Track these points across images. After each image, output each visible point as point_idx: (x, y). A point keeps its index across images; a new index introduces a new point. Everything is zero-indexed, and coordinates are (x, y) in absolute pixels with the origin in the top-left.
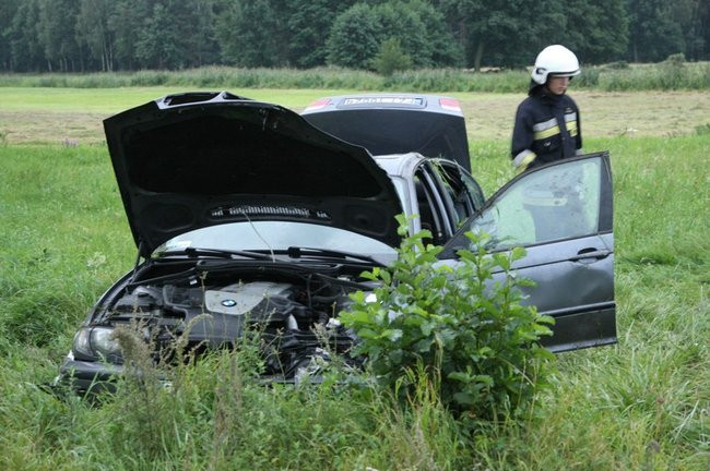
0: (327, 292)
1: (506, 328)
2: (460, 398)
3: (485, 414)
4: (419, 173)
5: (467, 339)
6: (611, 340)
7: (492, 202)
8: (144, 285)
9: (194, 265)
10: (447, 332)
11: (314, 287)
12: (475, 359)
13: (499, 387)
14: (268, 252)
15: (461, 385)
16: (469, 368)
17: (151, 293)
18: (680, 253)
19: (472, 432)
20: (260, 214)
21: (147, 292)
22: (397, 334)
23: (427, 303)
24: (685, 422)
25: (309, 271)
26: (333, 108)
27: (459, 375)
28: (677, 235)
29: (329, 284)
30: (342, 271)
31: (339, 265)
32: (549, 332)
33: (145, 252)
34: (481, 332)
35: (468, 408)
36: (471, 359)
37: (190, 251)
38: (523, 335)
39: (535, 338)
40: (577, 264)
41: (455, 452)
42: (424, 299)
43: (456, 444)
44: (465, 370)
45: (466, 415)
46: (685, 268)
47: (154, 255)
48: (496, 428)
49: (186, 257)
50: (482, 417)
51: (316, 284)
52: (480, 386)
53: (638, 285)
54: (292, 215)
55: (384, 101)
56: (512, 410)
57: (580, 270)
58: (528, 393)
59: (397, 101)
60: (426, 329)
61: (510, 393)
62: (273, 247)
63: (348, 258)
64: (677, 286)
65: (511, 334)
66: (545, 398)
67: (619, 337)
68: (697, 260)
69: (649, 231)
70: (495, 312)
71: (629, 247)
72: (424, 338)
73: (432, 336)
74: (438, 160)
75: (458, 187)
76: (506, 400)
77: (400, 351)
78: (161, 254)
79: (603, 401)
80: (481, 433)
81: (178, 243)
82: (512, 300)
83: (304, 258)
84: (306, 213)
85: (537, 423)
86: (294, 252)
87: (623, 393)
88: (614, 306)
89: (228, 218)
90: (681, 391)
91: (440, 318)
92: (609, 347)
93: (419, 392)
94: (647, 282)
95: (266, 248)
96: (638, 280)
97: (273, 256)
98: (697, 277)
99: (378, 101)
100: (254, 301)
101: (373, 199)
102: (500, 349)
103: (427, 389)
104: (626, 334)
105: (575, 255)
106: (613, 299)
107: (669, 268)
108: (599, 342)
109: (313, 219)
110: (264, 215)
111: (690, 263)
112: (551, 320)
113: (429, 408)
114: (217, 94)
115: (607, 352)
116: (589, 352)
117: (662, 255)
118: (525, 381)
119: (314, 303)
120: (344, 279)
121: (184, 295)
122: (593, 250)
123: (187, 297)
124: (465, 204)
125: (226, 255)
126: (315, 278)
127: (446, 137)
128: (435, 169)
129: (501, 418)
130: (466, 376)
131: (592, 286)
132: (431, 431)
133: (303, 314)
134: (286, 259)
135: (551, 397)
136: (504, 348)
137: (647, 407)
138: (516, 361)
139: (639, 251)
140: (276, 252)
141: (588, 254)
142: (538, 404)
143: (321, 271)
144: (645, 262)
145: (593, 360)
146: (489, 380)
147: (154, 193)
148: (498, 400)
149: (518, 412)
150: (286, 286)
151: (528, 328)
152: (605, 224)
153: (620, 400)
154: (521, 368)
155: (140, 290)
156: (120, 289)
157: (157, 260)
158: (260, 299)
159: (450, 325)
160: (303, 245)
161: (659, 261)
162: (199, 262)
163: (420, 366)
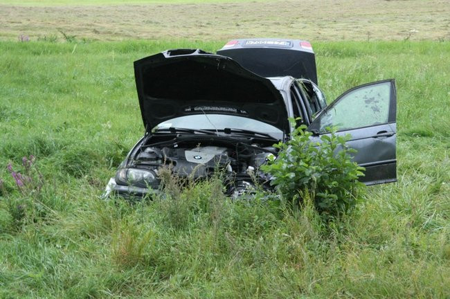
0: (246, 152)
1: (344, 172)
2: (322, 205)
3: (334, 213)
4: (292, 88)
5: (325, 178)
6: (394, 180)
7: (332, 106)
8: (151, 147)
9: (176, 137)
10: (317, 174)
11: (240, 150)
12: (330, 187)
13: (340, 201)
14: (215, 131)
15: (322, 199)
16: (326, 191)
17: (155, 151)
18: (436, 130)
19: (327, 221)
20: (210, 111)
21: (152, 150)
22: (292, 175)
23: (307, 160)
24: (428, 220)
25: (236, 141)
26: (240, 47)
27: (322, 194)
28: (435, 119)
29: (247, 148)
30: (254, 142)
31: (252, 138)
32: (363, 174)
33: (149, 130)
34: (331, 175)
35: (325, 210)
36: (327, 187)
37: (172, 129)
38: (351, 175)
39: (356, 177)
40: (377, 139)
41: (320, 229)
42: (305, 158)
43: (321, 226)
44: (324, 192)
45: (324, 213)
46: (438, 139)
47: (153, 131)
48: (338, 219)
49: (170, 132)
50: (331, 214)
51: (241, 148)
52: (331, 199)
53: (410, 149)
54: (227, 112)
55: (269, 43)
56: (346, 211)
57: (378, 142)
58: (353, 203)
59: (276, 43)
60: (308, 172)
61: (345, 203)
62: (217, 128)
63: (256, 135)
64: (433, 149)
65: (346, 175)
66: (361, 207)
67: (398, 178)
68: (446, 134)
69: (419, 116)
70: (338, 164)
71: (406, 126)
72: (306, 176)
73: (310, 175)
74: (302, 80)
75: (312, 94)
76: (343, 206)
77: (294, 183)
78: (156, 130)
79: (388, 209)
80: (331, 221)
81: (165, 125)
82: (346, 159)
83: (232, 134)
84: (235, 110)
85: (357, 217)
86: (227, 131)
87: (398, 206)
88: (396, 162)
89: (193, 112)
90: (429, 206)
91: (314, 168)
92: (392, 184)
93: (305, 201)
94: (416, 147)
95: (214, 128)
96: (411, 145)
97: (218, 133)
98: (445, 145)
99: (265, 43)
100: (210, 157)
101: (272, 104)
102: (340, 182)
103: (308, 200)
104: (402, 177)
105: (375, 135)
106: (395, 158)
107: (429, 139)
108: (387, 181)
109: (239, 114)
110: (212, 111)
111: (441, 136)
112: (364, 169)
113: (309, 209)
114: (195, 51)
115: (391, 187)
116: (382, 186)
117: (425, 131)
118: (352, 197)
119: (240, 158)
120: (255, 146)
121: (174, 153)
122: (386, 132)
123: (176, 154)
124: (314, 104)
125: (191, 131)
126: (240, 145)
127: (303, 63)
128: (300, 85)
129: (341, 214)
130: (325, 195)
131: (384, 151)
132: (310, 219)
133: (234, 164)
134: (223, 134)
135: (363, 206)
136: (342, 182)
137: (409, 212)
138: (348, 188)
139: (412, 128)
140: (219, 131)
141: (382, 134)
142: (357, 209)
143: (243, 141)
144: (415, 135)
145: (384, 189)
146: (335, 197)
147: (156, 99)
148: (339, 206)
149: (349, 211)
150: (225, 149)
151: (353, 172)
152: (392, 118)
153: (397, 208)
154: (350, 191)
155: (149, 149)
156: (138, 148)
157: (154, 133)
158: (213, 156)
159: (317, 171)
160: (232, 127)
161: (423, 135)
162: (178, 135)
163: (307, 190)
